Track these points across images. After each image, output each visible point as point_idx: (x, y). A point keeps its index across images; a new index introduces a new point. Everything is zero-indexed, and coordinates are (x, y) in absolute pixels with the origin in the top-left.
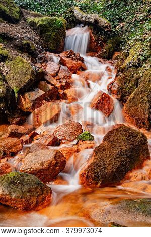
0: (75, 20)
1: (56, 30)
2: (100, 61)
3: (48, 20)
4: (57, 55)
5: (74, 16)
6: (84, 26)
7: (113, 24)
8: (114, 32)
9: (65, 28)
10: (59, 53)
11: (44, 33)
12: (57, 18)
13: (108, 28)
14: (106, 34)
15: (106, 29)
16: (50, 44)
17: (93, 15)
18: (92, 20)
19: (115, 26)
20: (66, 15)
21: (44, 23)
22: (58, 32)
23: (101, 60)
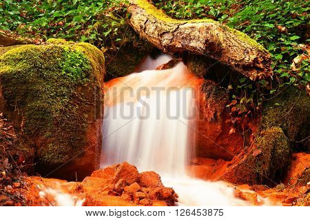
0: (136, 44)
1: (65, 90)
2: (240, 196)
3: (31, 55)
4: (73, 185)
5: (131, 28)
6: (171, 65)
7: (278, 51)
8: (286, 79)
9: (100, 77)
10: (80, 180)
11: (22, 104)
12: (66, 46)
13: (259, 69)
14: (254, 89)
15: (254, 75)
16: (45, 143)
17: (199, 24)
18: (198, 44)
19: (288, 58)
20: (101, 30)
21: (19, 67)
22: (73, 96)
23: (246, 190)
